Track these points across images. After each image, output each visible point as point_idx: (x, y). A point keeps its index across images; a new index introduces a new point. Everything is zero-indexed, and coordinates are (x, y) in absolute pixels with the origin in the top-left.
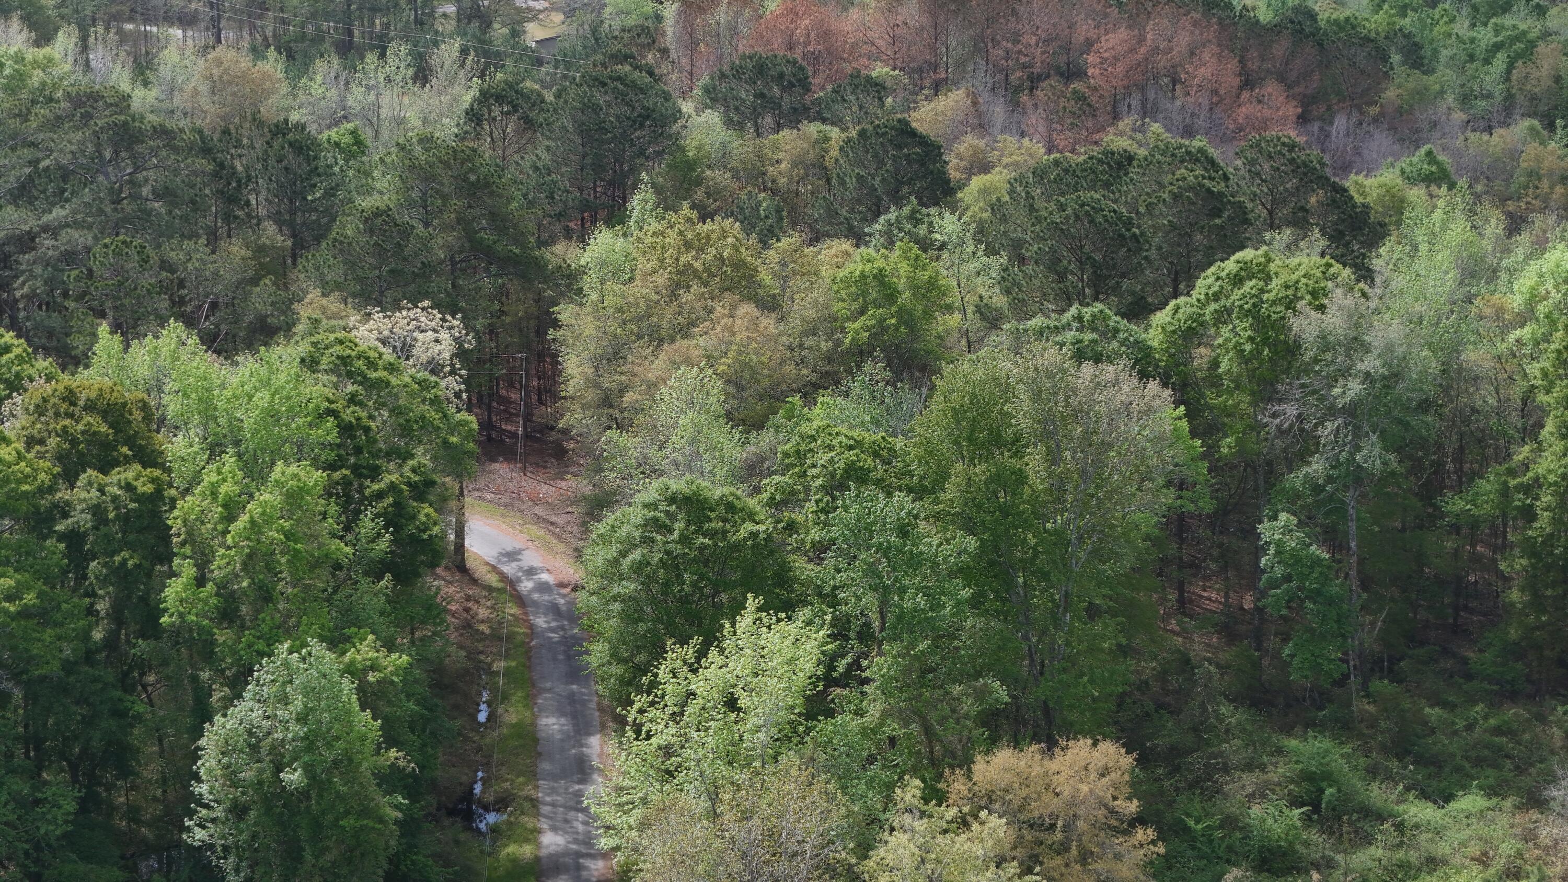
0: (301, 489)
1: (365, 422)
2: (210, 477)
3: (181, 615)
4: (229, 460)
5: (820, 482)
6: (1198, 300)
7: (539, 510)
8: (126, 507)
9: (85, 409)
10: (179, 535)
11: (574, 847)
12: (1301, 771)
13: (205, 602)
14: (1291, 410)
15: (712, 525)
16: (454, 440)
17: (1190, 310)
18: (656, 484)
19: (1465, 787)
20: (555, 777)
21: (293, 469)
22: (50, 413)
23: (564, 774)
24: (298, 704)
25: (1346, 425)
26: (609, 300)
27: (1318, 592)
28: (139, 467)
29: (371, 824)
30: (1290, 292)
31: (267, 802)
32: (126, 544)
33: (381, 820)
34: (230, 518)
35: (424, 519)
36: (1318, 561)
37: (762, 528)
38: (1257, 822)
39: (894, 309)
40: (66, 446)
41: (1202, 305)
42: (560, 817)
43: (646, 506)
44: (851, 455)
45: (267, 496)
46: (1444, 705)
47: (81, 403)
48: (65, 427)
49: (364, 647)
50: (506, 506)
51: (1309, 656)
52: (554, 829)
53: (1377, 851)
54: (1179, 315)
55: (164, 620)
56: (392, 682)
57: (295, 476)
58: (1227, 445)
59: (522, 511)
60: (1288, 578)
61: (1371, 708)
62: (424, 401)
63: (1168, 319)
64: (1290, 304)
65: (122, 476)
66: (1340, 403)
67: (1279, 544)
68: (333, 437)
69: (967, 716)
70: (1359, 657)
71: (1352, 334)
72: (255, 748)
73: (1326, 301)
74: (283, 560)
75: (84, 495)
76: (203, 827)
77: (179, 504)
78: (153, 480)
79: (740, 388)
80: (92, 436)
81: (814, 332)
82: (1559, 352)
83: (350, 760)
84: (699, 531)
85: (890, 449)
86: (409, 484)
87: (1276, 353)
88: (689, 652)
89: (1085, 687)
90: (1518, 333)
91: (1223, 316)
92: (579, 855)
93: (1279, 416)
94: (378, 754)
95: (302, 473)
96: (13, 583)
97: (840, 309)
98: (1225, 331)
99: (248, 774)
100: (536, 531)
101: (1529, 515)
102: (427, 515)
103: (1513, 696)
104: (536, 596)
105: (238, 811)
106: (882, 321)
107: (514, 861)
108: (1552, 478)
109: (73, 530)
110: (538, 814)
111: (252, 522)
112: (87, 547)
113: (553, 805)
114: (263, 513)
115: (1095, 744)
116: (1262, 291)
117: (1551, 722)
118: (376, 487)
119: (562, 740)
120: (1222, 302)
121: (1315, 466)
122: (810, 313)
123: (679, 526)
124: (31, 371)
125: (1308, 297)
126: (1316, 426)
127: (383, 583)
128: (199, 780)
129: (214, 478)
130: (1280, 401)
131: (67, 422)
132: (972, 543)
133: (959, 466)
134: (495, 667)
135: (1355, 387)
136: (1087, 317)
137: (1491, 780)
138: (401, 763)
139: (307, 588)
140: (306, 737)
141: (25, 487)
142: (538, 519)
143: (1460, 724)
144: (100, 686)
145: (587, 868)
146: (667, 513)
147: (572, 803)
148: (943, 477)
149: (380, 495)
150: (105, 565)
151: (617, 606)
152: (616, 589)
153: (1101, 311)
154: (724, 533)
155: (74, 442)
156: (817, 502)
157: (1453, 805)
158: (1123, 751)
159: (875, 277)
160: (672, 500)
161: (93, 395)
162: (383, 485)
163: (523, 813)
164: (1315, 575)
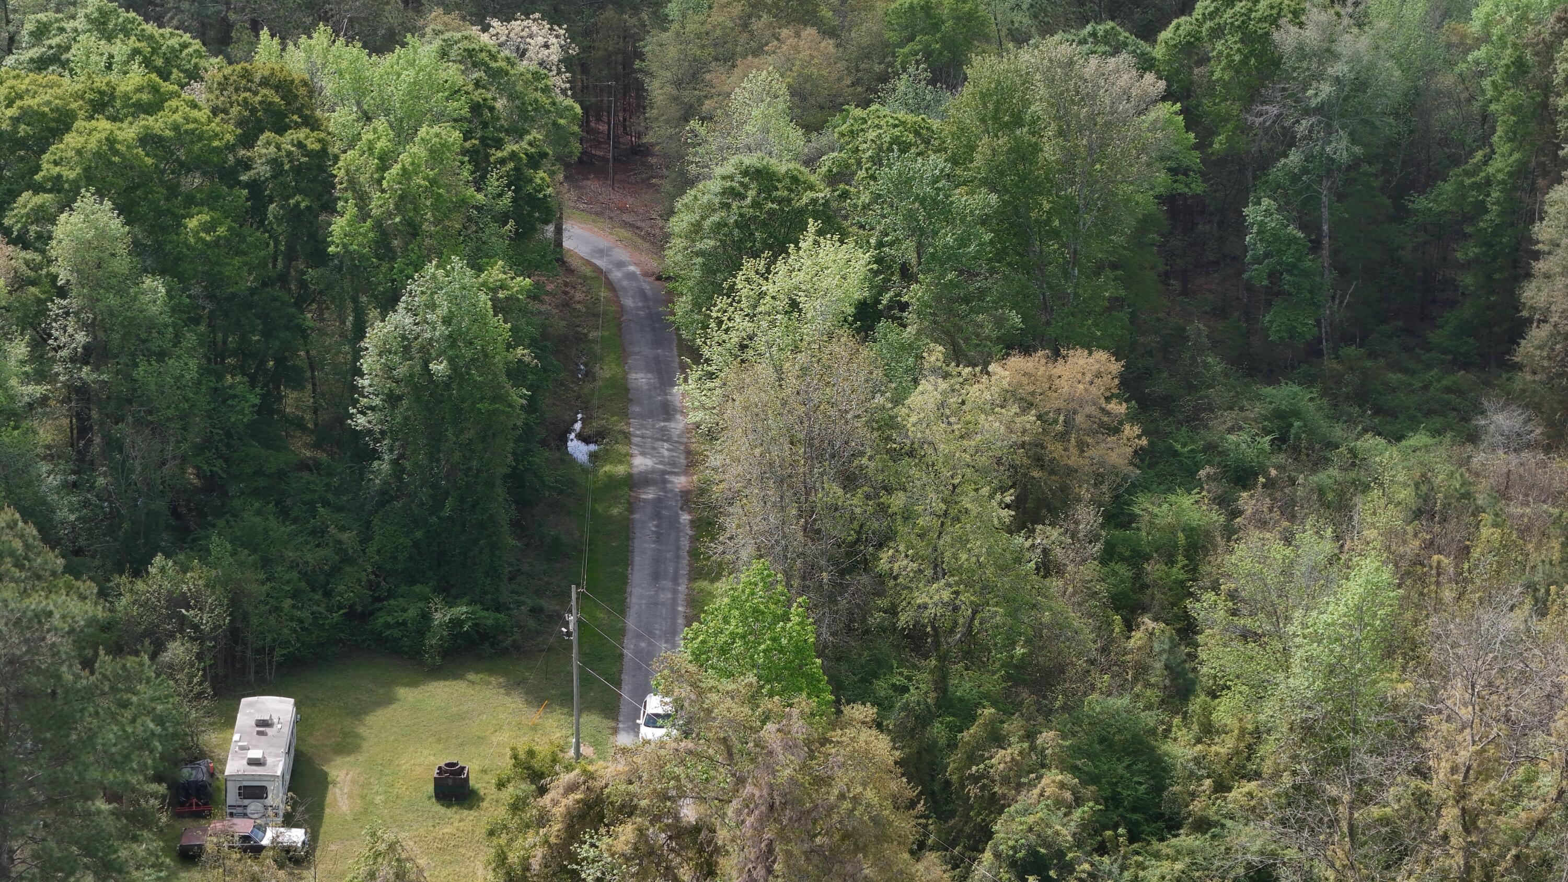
0: (443, 145)
1: (490, 102)
2: (367, 136)
3: (345, 246)
4: (381, 124)
5: (869, 153)
6: (1197, 20)
7: (625, 217)
8: (298, 160)
9: (260, 85)
10: (341, 183)
11: (661, 467)
12: (1273, 410)
13: (365, 235)
14: (1273, 110)
15: (779, 193)
16: (562, 122)
17: (1189, 27)
18: (734, 160)
19: (1415, 430)
20: (642, 416)
21: (436, 129)
22: (231, 89)
23: (651, 415)
24: (443, 311)
25: (1320, 122)
26: (690, 27)
27: (1294, 266)
28: (308, 131)
29: (502, 408)
30: (1274, 12)
31: (417, 390)
32: (298, 191)
33: (510, 406)
34: (383, 167)
35: (539, 182)
36: (1293, 240)
37: (821, 195)
38: (1233, 447)
39: (938, 35)
40: (246, 113)
41: (1200, 24)
42: (648, 445)
43: (724, 178)
44: (897, 132)
45: (415, 149)
46: (1406, 371)
47: (257, 80)
48: (245, 98)
49: (495, 272)
50: (597, 214)
51: (1285, 320)
52: (643, 454)
53: (1334, 472)
54: (1180, 32)
55: (332, 249)
56: (518, 299)
57: (437, 135)
58: (1219, 143)
59: (611, 218)
60: (1267, 255)
61: (1339, 367)
62: (536, 89)
63: (1170, 35)
64: (1274, 21)
65: (295, 136)
66: (1314, 103)
67: (1262, 224)
68: (465, 112)
69: (988, 338)
70: (1331, 325)
71: (1325, 45)
72: (407, 349)
73: (1304, 18)
74: (428, 203)
75: (264, 151)
76: (364, 414)
77: (343, 157)
78: (319, 141)
79: (803, 98)
80: (267, 106)
81: (868, 56)
82: (1507, 66)
83: (486, 355)
84: (769, 198)
85: (928, 129)
86: (526, 154)
87: (1261, 63)
88: (762, 265)
89: (1089, 329)
90: (1476, 53)
91: (1217, 33)
92: (664, 472)
93: (1261, 115)
94: (508, 351)
95: (443, 133)
96: (208, 218)
97: (892, 37)
98: (1219, 46)
99: (402, 370)
100: (624, 233)
101: (1482, 208)
102: (542, 179)
103: (1466, 366)
104: (625, 283)
105: (392, 399)
106: (927, 46)
107: (610, 477)
108: (1500, 176)
109: (255, 180)
110: (630, 443)
111: (404, 169)
112: (267, 193)
113: (642, 437)
114: (413, 164)
115: (1090, 354)
116: (1250, 10)
117: (1495, 385)
118: (499, 154)
119: (650, 390)
120: (1216, 21)
121: (1291, 158)
122: (865, 41)
123: (751, 194)
124: (207, 65)
125: (1290, 16)
126: (1294, 123)
127: (508, 227)
128: (362, 375)
129: (371, 136)
130: (1264, 103)
131: (247, 94)
132: (993, 198)
133: (986, 139)
134: (591, 336)
135: (1326, 89)
136: (1100, 33)
137: (1438, 425)
138: (527, 359)
139: (445, 228)
140: (450, 336)
141: (216, 143)
142: (625, 225)
143: (1418, 385)
144: (278, 304)
145: (671, 482)
146: (741, 184)
147: (659, 436)
148: (972, 148)
149: (503, 162)
150: (282, 207)
151: (700, 260)
152: (699, 246)
153: (1113, 28)
154: (789, 201)
155: (253, 111)
156: (867, 170)
157: (1404, 443)
158: (1113, 359)
159: (922, 8)
160: (745, 173)
161: (266, 73)
162: (505, 153)
163: (617, 442)
164: (1291, 251)
